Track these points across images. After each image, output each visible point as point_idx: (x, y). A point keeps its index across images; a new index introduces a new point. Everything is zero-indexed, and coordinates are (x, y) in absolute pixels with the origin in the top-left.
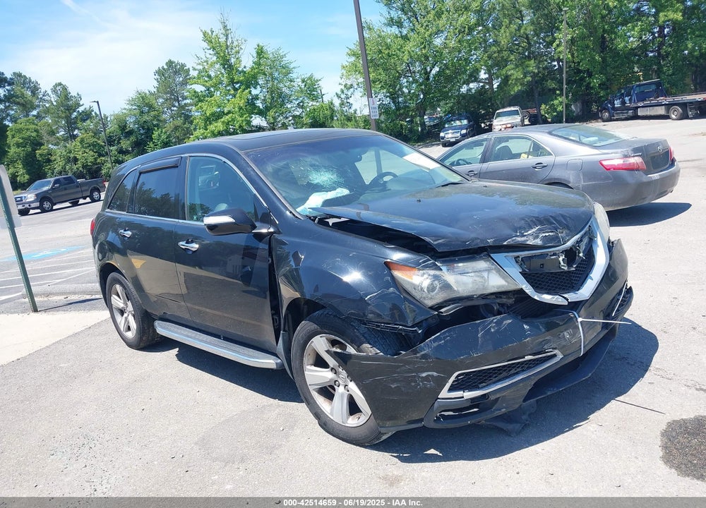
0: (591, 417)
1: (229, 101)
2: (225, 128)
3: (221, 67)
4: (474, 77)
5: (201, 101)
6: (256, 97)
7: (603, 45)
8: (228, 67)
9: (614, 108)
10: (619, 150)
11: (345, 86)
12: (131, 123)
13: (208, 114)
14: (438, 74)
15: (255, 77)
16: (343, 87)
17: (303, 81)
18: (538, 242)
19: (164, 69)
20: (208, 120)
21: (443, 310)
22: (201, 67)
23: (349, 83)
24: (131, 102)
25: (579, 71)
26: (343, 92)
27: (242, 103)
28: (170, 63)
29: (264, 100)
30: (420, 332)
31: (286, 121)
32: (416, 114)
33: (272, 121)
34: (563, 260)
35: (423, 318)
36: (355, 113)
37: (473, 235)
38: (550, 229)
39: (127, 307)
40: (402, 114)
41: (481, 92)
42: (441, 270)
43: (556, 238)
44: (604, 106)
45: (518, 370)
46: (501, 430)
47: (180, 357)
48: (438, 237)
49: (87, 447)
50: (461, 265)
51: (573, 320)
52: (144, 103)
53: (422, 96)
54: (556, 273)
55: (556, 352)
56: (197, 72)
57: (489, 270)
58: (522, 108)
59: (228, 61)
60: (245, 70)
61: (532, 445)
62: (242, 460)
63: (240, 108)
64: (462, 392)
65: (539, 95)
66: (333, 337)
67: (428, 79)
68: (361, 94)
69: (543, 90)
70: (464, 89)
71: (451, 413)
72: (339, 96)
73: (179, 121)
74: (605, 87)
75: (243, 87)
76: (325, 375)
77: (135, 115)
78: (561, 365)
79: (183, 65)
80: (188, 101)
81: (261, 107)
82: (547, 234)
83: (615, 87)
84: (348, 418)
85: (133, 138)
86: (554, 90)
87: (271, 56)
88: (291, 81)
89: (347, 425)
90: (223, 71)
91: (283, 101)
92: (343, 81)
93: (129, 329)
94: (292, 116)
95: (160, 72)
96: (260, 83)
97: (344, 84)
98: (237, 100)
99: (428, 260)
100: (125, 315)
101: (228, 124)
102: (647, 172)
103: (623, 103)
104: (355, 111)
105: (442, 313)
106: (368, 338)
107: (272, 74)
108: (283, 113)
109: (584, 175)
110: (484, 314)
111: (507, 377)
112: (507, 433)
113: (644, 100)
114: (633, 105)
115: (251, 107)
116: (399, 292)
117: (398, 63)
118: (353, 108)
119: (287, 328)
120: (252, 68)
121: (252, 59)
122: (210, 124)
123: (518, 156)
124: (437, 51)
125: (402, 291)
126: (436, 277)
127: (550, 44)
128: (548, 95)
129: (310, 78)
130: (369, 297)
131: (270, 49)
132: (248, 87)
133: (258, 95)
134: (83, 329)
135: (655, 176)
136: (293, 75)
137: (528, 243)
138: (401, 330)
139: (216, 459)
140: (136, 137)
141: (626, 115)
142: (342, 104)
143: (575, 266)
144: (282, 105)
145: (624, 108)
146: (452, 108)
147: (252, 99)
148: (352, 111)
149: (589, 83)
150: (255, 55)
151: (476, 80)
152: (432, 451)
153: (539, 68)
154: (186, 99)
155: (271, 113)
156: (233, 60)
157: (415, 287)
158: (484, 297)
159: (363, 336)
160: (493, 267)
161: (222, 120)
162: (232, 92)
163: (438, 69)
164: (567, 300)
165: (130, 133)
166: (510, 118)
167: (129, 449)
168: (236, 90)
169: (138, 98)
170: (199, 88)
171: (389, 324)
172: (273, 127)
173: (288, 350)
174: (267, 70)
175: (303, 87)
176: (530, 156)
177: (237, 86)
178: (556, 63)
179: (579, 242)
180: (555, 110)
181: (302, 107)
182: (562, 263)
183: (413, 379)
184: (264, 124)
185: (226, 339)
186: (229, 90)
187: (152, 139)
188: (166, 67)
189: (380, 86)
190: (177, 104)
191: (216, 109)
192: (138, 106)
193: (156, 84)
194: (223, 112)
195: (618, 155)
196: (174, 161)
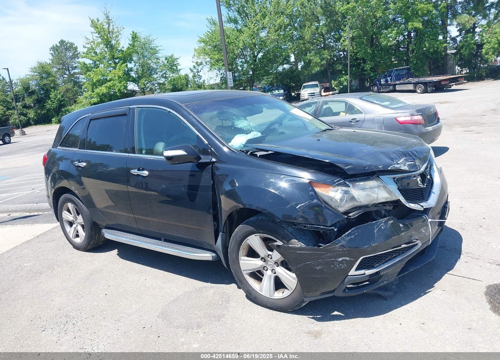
0: (436, 285)
1: (110, 71)
2: (107, 91)
3: (105, 46)
4: (286, 60)
5: (89, 71)
6: (131, 70)
7: (373, 42)
8: (109, 47)
9: (380, 84)
10: (408, 111)
11: (197, 63)
12: (33, 85)
13: (95, 81)
14: (263, 57)
15: (130, 55)
16: (195, 64)
17: (166, 59)
18: (406, 168)
19: (57, 46)
20: (95, 85)
21: (351, 215)
22: (89, 46)
23: (199, 61)
24: (34, 70)
25: (357, 59)
26: (195, 67)
27: (121, 73)
28: (62, 42)
29: (136, 72)
30: (336, 230)
31: (153, 88)
32: (247, 85)
33: (143, 86)
34: (420, 180)
35: (338, 220)
36: (204, 82)
37: (369, 163)
38: (411, 159)
39: (76, 220)
40: (237, 85)
41: (291, 71)
42: (350, 187)
43: (415, 166)
44: (374, 83)
45: (397, 254)
46: (380, 296)
47: (122, 255)
48: (347, 164)
49: (71, 324)
50: (362, 183)
51: (425, 221)
52: (43, 71)
53: (251, 73)
54: (414, 189)
55: (418, 242)
56: (87, 49)
57: (378, 187)
58: (320, 83)
59: (110, 42)
60: (123, 49)
61: (403, 305)
62: (199, 327)
63: (119, 77)
64: (364, 271)
65: (331, 74)
66: (266, 236)
67: (255, 61)
68: (208, 69)
69: (334, 71)
70: (280, 69)
71: (352, 286)
72: (192, 71)
73: (70, 86)
74: (374, 70)
75: (122, 62)
76: (256, 263)
77: (36, 80)
78: (420, 250)
79: (72, 44)
80: (76, 71)
81: (134, 76)
82: (410, 163)
83: (380, 71)
84: (274, 293)
85: (35, 97)
86: (340, 71)
87: (143, 40)
88: (157, 59)
89: (273, 298)
90: (106, 49)
91: (151, 73)
92: (195, 60)
93: (77, 236)
94: (157, 84)
95: (55, 49)
96: (134, 59)
97: (195, 62)
98: (117, 71)
99: (341, 180)
100: (74, 226)
101: (110, 88)
102: (425, 126)
103: (387, 81)
104: (204, 81)
105: (350, 216)
106: (295, 235)
107: (143, 54)
108: (151, 81)
109: (385, 127)
110: (375, 217)
111: (390, 260)
112: (384, 298)
113: (399, 80)
114: (393, 83)
115: (127, 76)
116: (321, 202)
117: (235, 48)
118: (203, 79)
119: (225, 231)
120: (128, 48)
121: (129, 42)
122: (96, 88)
123: (338, 114)
124: (262, 41)
125: (322, 201)
126: (346, 192)
127: (338, 40)
128: (336, 74)
129: (171, 57)
130: (299, 206)
131: (143, 35)
132: (125, 62)
133: (132, 68)
134: (33, 237)
135: (430, 128)
136: (159, 55)
137: (402, 168)
138: (322, 229)
139: (178, 327)
140: (38, 96)
141: (388, 90)
142: (194, 76)
143: (426, 184)
144: (151, 75)
145: (387, 85)
146: (271, 81)
147: (128, 71)
148: (201, 81)
149: (364, 67)
150: (131, 39)
151: (288, 62)
152: (336, 313)
153: (331, 56)
154: (75, 69)
155: (143, 81)
156: (113, 42)
157: (331, 199)
158: (376, 205)
159: (291, 234)
160: (383, 184)
161: (105, 85)
162: (113, 65)
163: (262, 54)
164: (423, 207)
165: (33, 93)
166: (312, 89)
167: (106, 323)
168: (116, 63)
169: (39, 67)
170: (88, 62)
171: (313, 225)
172: (143, 92)
173: (225, 247)
174: (139, 50)
175: (166, 63)
176: (347, 115)
177: (117, 61)
178: (342, 53)
179: (426, 168)
180: (342, 84)
181: (166, 77)
182: (419, 183)
183: (332, 263)
184: (136, 88)
185: (166, 240)
186: (110, 64)
187: (50, 98)
188: (58, 45)
189: (222, 64)
190: (67, 73)
191: (100, 77)
192: (39, 73)
193: (51, 57)
194: (106, 79)
195: (407, 114)
196: (124, 110)
